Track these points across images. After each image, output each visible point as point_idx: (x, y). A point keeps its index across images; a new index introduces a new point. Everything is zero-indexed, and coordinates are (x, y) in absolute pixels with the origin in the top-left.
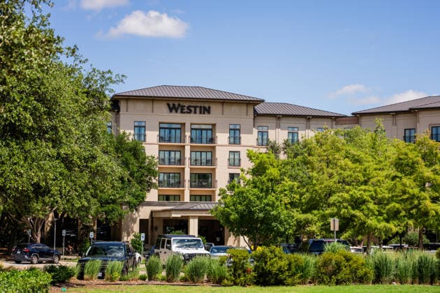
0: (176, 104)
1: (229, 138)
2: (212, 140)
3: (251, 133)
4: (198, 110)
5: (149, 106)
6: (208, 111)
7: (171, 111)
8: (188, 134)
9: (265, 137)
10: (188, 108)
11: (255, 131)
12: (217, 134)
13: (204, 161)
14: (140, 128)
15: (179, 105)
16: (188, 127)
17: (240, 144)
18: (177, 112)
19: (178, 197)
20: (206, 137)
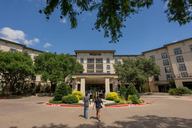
0: (92, 53)
1: (107, 61)
2: (102, 63)
4: (98, 55)
5: (84, 54)
6: (100, 55)
7: (90, 55)
8: (95, 61)
9: (117, 62)
10: (95, 54)
11: (114, 60)
12: (103, 61)
13: (100, 68)
14: (82, 60)
16: (95, 59)
17: (110, 63)
18: (92, 55)
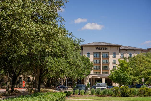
0: (98, 47)
1: (113, 56)
2: (108, 57)
3: (119, 55)
4: (104, 49)
5: (91, 48)
6: (107, 49)
7: (97, 49)
8: (101, 55)
9: (123, 56)
10: (101, 48)
11: (120, 54)
12: (109, 55)
13: (106, 62)
14: (89, 54)
15: (99, 47)
16: (101, 53)
17: (116, 57)
18: (98, 49)
19: (99, 72)
20: (106, 56)
